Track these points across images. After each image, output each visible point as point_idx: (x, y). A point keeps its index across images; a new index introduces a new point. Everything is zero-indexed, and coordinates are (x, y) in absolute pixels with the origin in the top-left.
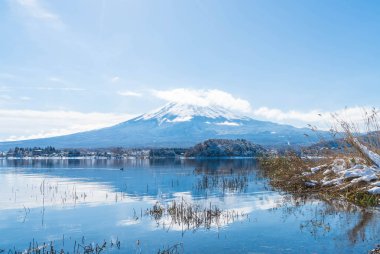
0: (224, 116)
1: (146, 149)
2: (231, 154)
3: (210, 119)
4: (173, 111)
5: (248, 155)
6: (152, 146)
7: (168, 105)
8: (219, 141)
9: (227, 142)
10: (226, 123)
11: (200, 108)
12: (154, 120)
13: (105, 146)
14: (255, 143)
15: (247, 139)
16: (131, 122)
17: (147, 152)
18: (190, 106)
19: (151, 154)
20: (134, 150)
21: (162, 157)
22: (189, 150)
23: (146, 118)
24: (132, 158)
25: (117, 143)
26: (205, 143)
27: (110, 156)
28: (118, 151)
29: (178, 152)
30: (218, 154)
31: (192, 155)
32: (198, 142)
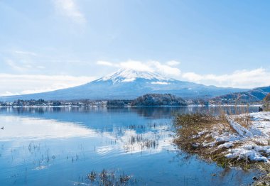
0: (157, 78)
1: (105, 100)
2: (162, 104)
3: (148, 80)
4: (123, 74)
5: (173, 105)
6: (109, 98)
7: (119, 71)
8: (154, 95)
9: (159, 96)
10: (158, 83)
11: (141, 72)
12: (110, 81)
13: (77, 98)
14: (177, 96)
15: (172, 94)
16: (95, 82)
17: (106, 102)
18: (134, 72)
19: (108, 104)
20: (97, 101)
21: (116, 105)
22: (134, 101)
23: (105, 79)
24: (95, 106)
25: (85, 97)
26: (144, 96)
27: (81, 105)
28: (86, 102)
29: (126, 102)
30: (153, 103)
31: (136, 104)
32: (139, 96)
